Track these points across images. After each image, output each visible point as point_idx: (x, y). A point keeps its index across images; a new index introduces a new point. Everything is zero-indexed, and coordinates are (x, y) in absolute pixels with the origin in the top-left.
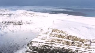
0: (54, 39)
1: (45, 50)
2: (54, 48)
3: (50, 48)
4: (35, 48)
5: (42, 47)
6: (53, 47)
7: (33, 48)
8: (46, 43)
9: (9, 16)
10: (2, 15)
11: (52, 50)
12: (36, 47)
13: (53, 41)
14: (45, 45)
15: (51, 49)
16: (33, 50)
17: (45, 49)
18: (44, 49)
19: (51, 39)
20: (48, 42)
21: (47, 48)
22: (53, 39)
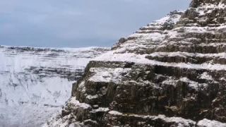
0: (208, 35)
1: (158, 93)
2: (210, 78)
3: (184, 79)
4: (105, 91)
5: (141, 75)
6: (204, 76)
7: (92, 94)
8: (165, 59)
9: (52, 55)
10: (33, 50)
11: (200, 94)
12: (106, 84)
13: (203, 45)
14: (158, 69)
15: (194, 85)
16: (92, 102)
17: (155, 86)
18: (148, 90)
19: (191, 35)
20: (173, 49)
21: (170, 81)
22: (202, 37)
